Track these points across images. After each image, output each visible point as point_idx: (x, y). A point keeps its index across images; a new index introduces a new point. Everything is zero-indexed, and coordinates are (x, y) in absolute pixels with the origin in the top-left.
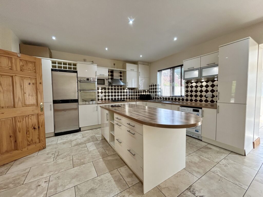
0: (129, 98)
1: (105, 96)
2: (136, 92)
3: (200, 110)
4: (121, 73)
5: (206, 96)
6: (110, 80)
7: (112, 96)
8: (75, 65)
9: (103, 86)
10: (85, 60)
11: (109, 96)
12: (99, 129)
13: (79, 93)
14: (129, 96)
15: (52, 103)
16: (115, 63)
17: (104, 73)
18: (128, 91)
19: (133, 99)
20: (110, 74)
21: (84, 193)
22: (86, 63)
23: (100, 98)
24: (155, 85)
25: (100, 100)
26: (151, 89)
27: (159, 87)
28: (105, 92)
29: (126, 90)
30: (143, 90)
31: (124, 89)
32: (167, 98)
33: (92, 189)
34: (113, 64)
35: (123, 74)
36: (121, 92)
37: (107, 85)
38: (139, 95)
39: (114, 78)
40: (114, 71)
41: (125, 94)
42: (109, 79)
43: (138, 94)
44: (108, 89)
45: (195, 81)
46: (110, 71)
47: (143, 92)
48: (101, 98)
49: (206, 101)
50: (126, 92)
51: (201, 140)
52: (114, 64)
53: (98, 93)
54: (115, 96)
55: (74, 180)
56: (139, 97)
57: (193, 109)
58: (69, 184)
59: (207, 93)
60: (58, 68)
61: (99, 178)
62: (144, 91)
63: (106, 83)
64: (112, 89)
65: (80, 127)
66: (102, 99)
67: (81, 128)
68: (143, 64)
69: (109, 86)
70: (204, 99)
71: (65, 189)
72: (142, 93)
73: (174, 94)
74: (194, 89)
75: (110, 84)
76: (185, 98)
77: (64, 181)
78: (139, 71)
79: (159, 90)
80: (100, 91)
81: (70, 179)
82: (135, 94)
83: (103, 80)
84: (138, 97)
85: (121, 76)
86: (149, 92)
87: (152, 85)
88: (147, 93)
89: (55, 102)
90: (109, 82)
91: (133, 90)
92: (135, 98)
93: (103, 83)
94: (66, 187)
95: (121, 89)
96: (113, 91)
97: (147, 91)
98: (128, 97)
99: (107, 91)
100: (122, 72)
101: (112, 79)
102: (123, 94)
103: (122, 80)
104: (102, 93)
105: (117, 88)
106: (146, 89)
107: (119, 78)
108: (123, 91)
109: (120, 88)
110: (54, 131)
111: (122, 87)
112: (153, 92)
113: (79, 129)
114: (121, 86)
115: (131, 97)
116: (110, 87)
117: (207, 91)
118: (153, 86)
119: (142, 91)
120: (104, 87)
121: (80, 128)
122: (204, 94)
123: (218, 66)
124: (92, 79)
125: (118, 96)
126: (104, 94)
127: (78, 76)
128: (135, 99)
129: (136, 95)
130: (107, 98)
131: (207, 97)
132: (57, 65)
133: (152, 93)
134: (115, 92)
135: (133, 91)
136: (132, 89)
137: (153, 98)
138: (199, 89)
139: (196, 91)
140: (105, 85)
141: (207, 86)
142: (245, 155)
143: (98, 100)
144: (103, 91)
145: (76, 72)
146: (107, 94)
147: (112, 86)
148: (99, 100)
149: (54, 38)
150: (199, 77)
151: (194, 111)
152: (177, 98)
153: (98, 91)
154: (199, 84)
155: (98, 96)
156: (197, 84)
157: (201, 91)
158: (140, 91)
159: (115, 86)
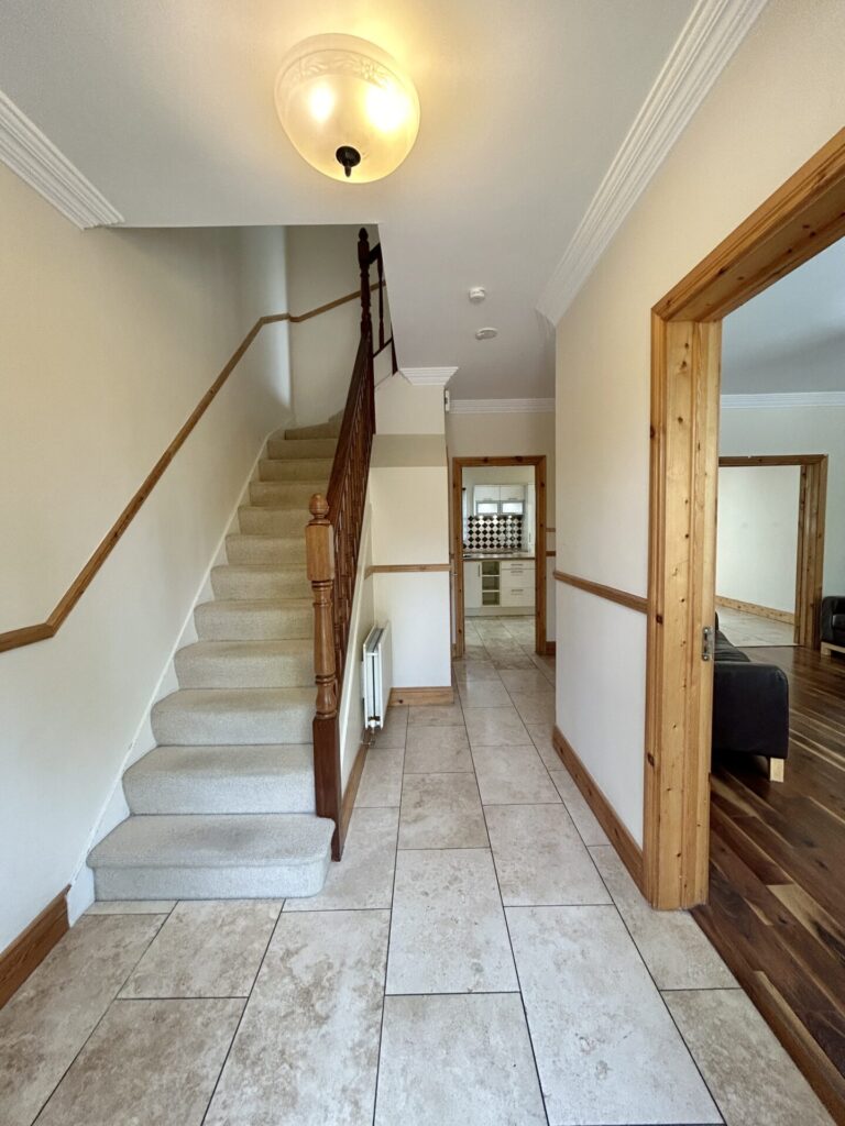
5: (499, 539)
49: (499, 546)
70: (495, 543)
74: (481, 529)
117: (498, 532)
122: (495, 536)
139: (485, 532)
141: (499, 525)
150: (500, 513)
154: (488, 522)
157: (492, 532)
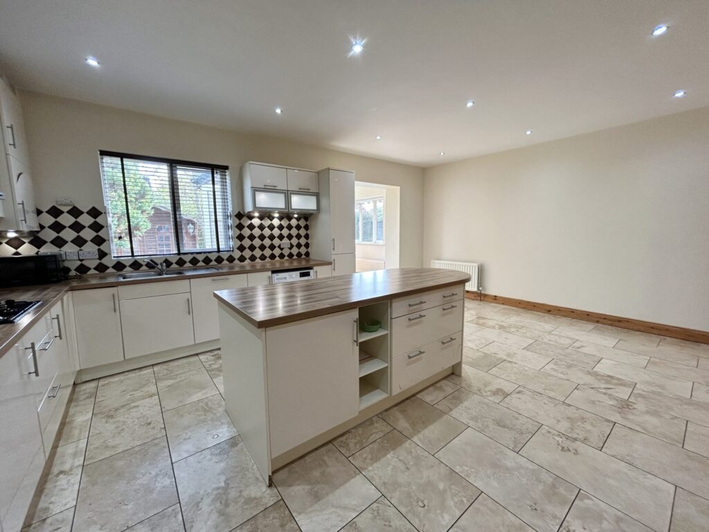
5: (282, 247)
21: (514, 432)
24: (85, 210)
33: (499, 425)
55: (509, 464)
57: (300, 273)
58: (522, 467)
59: (281, 240)
61: (471, 423)
70: (277, 252)
71: (536, 467)
74: (257, 232)
77: (527, 484)
81: (514, 472)
86: (37, 243)
87: (64, 208)
94: (531, 467)
112: (78, 242)
117: (281, 237)
118: (77, 213)
122: (276, 242)
131: (282, 249)
133: (69, 245)
138: (267, 232)
139: (262, 237)
141: (281, 227)
150: (286, 209)
151: (302, 275)
152: (213, 257)
154: (267, 222)
157: (272, 237)
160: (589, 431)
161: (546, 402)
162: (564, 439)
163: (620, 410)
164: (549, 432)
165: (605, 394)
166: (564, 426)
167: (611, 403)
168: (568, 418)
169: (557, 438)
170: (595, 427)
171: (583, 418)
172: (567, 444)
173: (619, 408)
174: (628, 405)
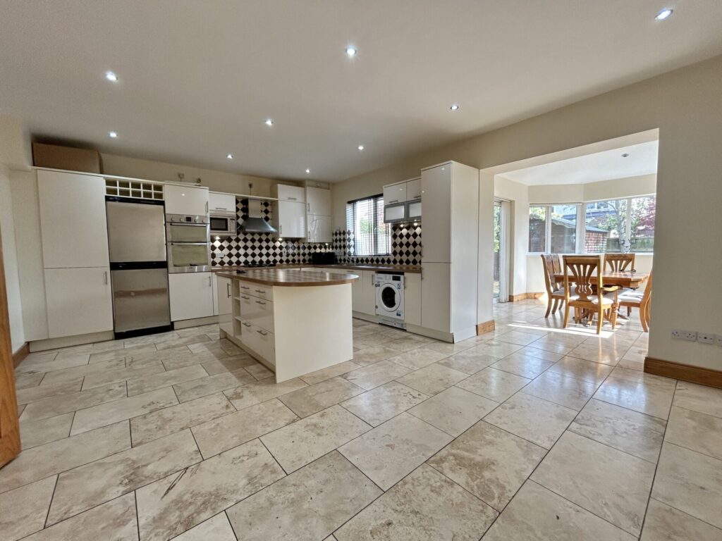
0: (288, 261)
1: (230, 255)
2: (304, 248)
3: (402, 277)
4: (266, 204)
6: (241, 221)
7: (246, 255)
8: (159, 188)
9: (225, 234)
10: (181, 177)
11: (238, 255)
12: (215, 325)
13: (170, 248)
14: (288, 255)
15: (109, 268)
16: (251, 182)
17: (226, 204)
18: (284, 244)
19: (297, 262)
20: (240, 206)
22: (182, 184)
23: (217, 260)
24: (342, 232)
25: (218, 265)
26: (336, 241)
27: (352, 236)
28: (230, 248)
29: (281, 242)
30: (320, 243)
31: (274, 241)
32: (365, 259)
34: (247, 185)
35: (270, 207)
36: (268, 248)
37: (234, 231)
38: (310, 254)
39: (250, 216)
40: (249, 201)
41: (278, 251)
42: (238, 217)
43: (307, 251)
44: (238, 240)
45: (406, 225)
46: (240, 200)
47: (320, 248)
48: (220, 260)
50: (281, 248)
51: (405, 330)
52: (251, 186)
53: (213, 248)
54: (253, 255)
56: (311, 257)
57: (393, 277)
60: (120, 194)
62: (322, 245)
63: (232, 226)
64: (245, 240)
65: (172, 320)
66: (222, 263)
67: (175, 324)
68: (318, 187)
69: (238, 233)
72: (318, 250)
73: (377, 251)
74: (405, 240)
75: (240, 229)
76: (392, 258)
78: (309, 200)
79: (352, 243)
80: (217, 244)
82: (302, 251)
83: (224, 222)
84: (307, 257)
85: (266, 212)
86: (333, 248)
87: (338, 232)
88: (328, 250)
89: (114, 266)
90: (238, 224)
91: (296, 242)
92: (301, 260)
93: (224, 227)
95: (267, 241)
96: (249, 244)
97: (329, 246)
98: (284, 258)
99: (234, 244)
100: (269, 203)
101: (245, 218)
102: (271, 251)
103: (270, 221)
104: (221, 248)
105: (256, 237)
106: (327, 241)
107: (263, 215)
108: (271, 244)
109: (264, 237)
110: (112, 329)
111: (270, 237)
112: (340, 247)
113: (169, 324)
114: (267, 234)
115: (291, 258)
116: (241, 237)
118: (340, 234)
119: (318, 245)
120: (226, 237)
121: (172, 323)
123: (420, 202)
124: (199, 219)
125: (261, 255)
126: (226, 251)
127: (166, 212)
128: (301, 262)
129: (304, 255)
130: (234, 259)
132: (118, 188)
133: (338, 249)
134: (253, 248)
135: (296, 245)
136: (294, 240)
137: (341, 260)
138: (411, 240)
139: (408, 245)
140: (229, 231)
142: (453, 343)
143: (214, 264)
144: (225, 244)
145: (162, 203)
146: (234, 252)
147: (245, 234)
148: (216, 263)
149: (113, 135)
150: (407, 218)
151: (395, 279)
152: (380, 259)
153: (212, 244)
154: (411, 232)
155: (213, 256)
156: (409, 231)
157: (415, 245)
158: (312, 246)
159: (253, 234)
160: (147, 424)
161: (199, 417)
162: (158, 407)
163: (136, 466)
164: (171, 403)
165: (166, 475)
166: (167, 414)
167: (150, 467)
168: (171, 420)
169: (162, 405)
170: (145, 430)
171: (160, 429)
172: (153, 407)
173: (138, 467)
174: (130, 481)
